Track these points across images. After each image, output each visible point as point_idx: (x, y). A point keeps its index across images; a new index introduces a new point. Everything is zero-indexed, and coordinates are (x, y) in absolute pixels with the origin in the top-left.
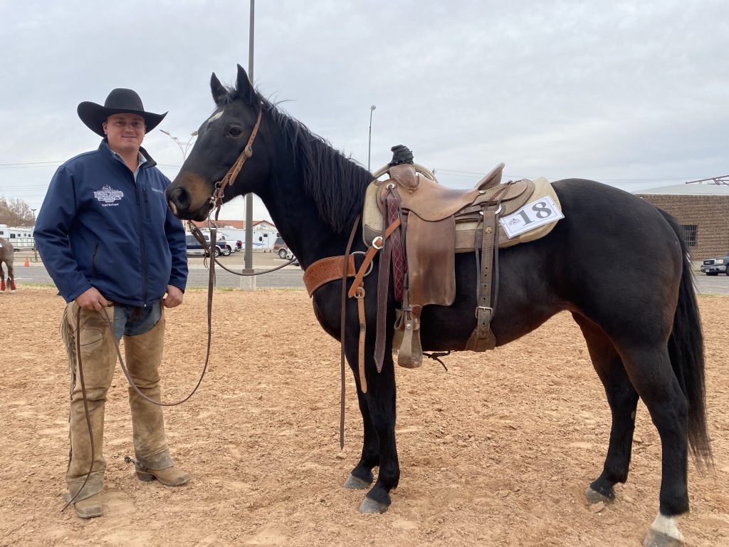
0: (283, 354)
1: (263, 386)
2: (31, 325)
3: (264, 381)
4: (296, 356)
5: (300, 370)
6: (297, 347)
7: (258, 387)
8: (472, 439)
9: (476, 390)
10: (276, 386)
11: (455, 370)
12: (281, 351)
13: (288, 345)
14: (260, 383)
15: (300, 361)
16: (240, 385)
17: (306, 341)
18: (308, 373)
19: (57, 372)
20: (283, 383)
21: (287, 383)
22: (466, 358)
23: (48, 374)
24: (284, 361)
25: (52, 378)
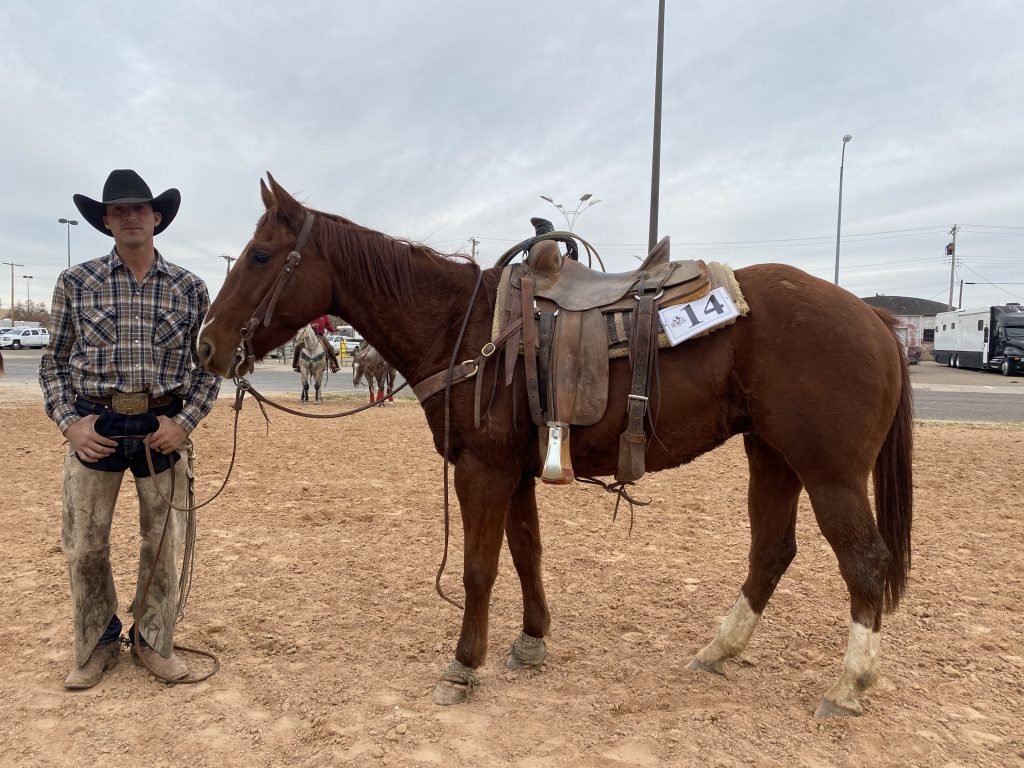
0: (684, 506)
1: (652, 548)
2: (384, 446)
3: (654, 542)
4: (703, 511)
5: (707, 532)
6: (707, 498)
7: (645, 549)
8: (972, 666)
9: (994, 589)
10: (669, 551)
11: (961, 554)
12: (682, 502)
13: (693, 493)
14: (647, 544)
15: (709, 518)
16: (621, 544)
17: (720, 490)
18: (717, 537)
19: (406, 505)
20: (680, 548)
21: (686, 548)
22: (983, 535)
23: (396, 508)
24: (685, 516)
25: (399, 513)
